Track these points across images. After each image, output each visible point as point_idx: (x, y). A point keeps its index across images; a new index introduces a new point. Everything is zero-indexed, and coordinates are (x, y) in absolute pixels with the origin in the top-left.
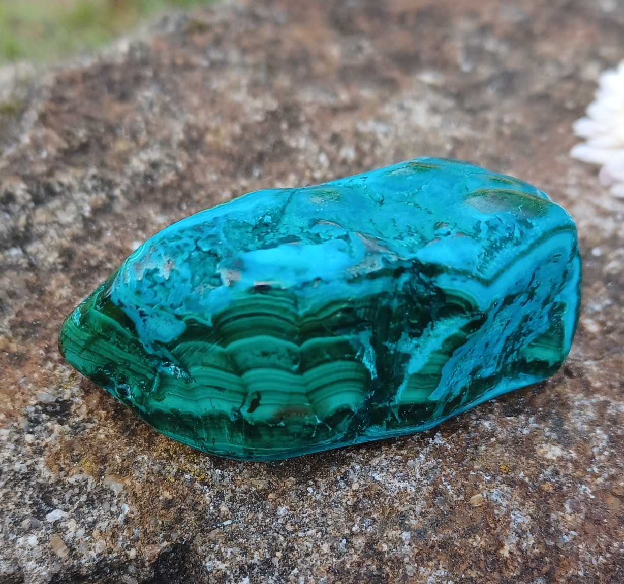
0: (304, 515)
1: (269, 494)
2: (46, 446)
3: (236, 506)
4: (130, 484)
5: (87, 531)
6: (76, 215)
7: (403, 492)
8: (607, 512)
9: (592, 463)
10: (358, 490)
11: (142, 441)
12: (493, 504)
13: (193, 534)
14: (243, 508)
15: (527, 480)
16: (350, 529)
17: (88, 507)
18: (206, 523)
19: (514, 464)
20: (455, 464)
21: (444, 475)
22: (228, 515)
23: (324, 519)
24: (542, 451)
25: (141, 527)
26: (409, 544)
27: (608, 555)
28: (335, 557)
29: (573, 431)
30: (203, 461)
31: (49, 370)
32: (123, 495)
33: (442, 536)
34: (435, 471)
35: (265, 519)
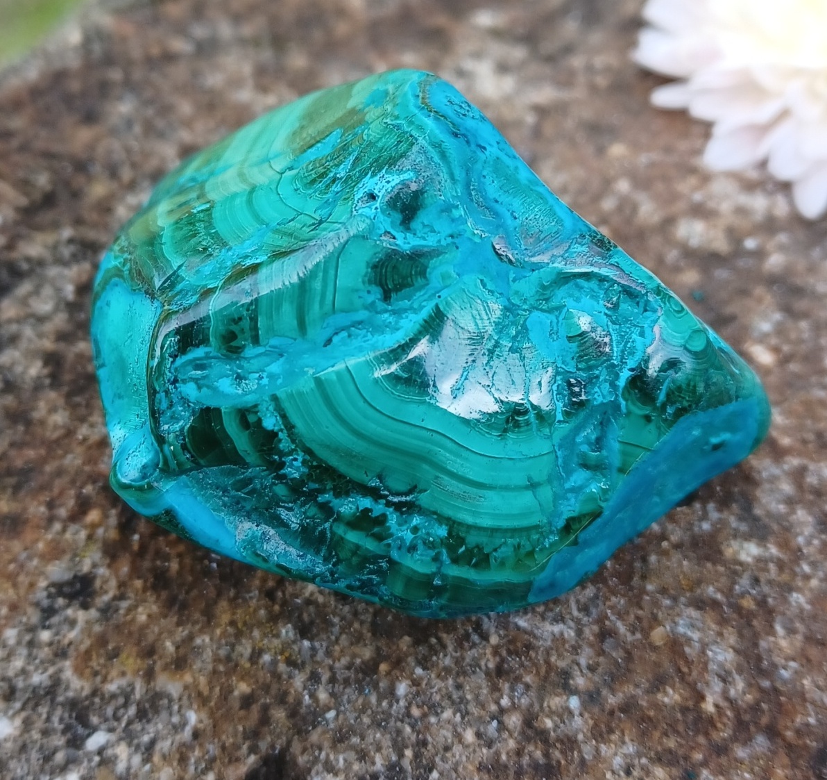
0: (433, 691)
1: (379, 665)
2: (70, 644)
3: (339, 688)
4: (191, 681)
5: (144, 757)
6: (55, 301)
7: (559, 640)
9: (800, 559)
10: (499, 645)
11: (197, 616)
12: (683, 640)
13: (287, 738)
14: (347, 690)
15: (719, 596)
16: (498, 703)
18: (303, 721)
19: (698, 575)
20: (620, 587)
21: (609, 606)
22: (330, 702)
24: (731, 550)
25: (216, 740)
26: (581, 715)
28: (485, 746)
29: (766, 516)
30: (284, 631)
31: (58, 533)
32: (185, 698)
33: (621, 695)
34: (597, 601)
35: (381, 702)
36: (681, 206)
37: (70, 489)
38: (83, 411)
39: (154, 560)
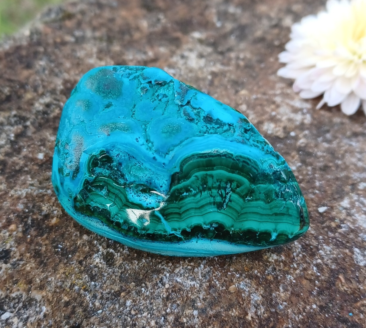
0: (141, 305)
1: (121, 293)
3: (104, 301)
4: (45, 294)
5: (24, 323)
6: (6, 140)
7: (193, 288)
8: (302, 289)
9: (293, 262)
10: (169, 288)
11: (50, 269)
12: (242, 291)
13: (81, 319)
14: (107, 303)
15: (259, 274)
16: (165, 311)
17: (24, 309)
18: (88, 313)
19: (252, 265)
20: (220, 268)
21: (214, 276)
22: (100, 307)
23: (151, 306)
24: (266, 257)
25: (53, 319)
26: (198, 318)
27: (304, 314)
30: (84, 277)
33: (215, 311)
34: (210, 273)
35: (120, 308)
36: (266, 116)
37: (4, 216)
38: (12, 185)
39: (35, 246)
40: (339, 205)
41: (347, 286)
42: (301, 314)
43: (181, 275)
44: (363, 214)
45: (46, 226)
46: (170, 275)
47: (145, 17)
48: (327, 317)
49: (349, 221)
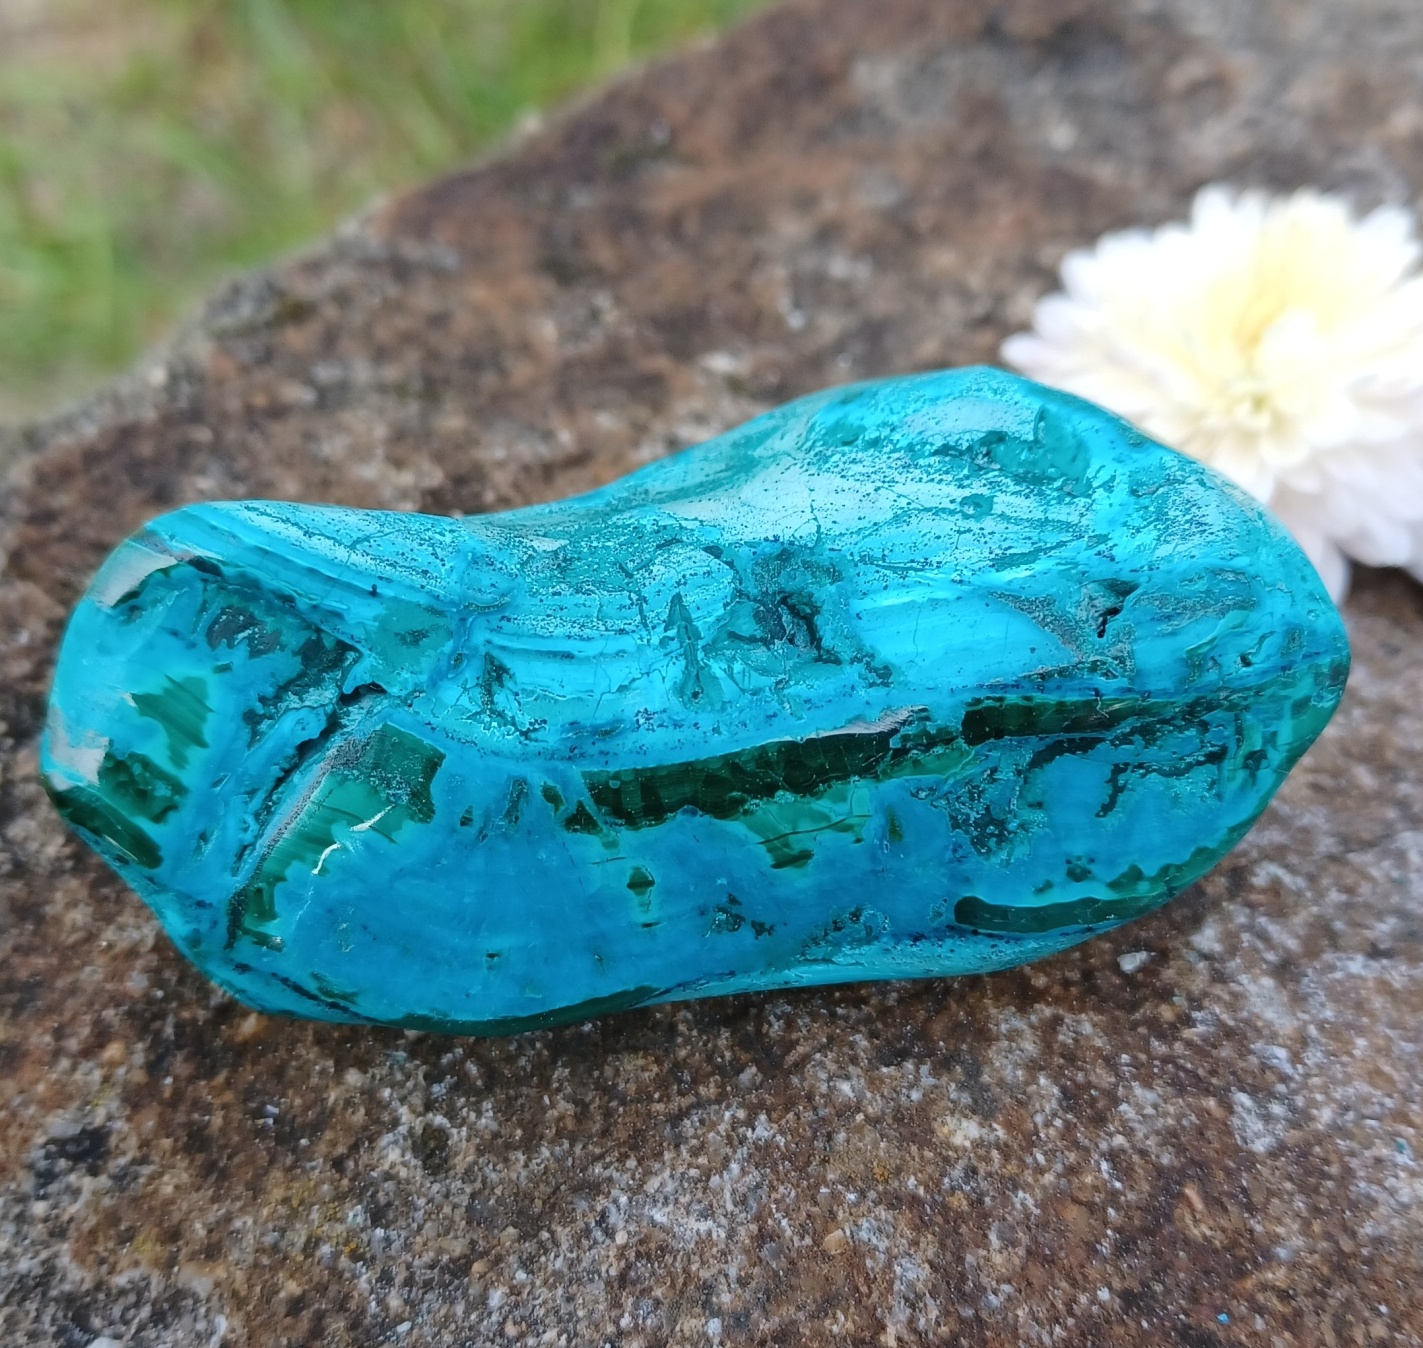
0: (537, 1302)
1: (473, 1262)
2: (71, 1220)
3: (416, 1293)
4: (225, 1275)
7: (704, 1241)
8: (1065, 1237)
9: (1033, 1144)
10: (627, 1244)
11: (240, 1189)
12: (864, 1249)
14: (428, 1297)
15: (921, 1191)
16: (616, 1323)
18: (366, 1335)
19: (898, 1162)
20: (793, 1174)
21: (775, 1200)
22: (404, 1312)
23: (571, 1308)
24: (945, 1130)
26: (722, 1343)
27: (1071, 1321)
29: (997, 1085)
30: (351, 1214)
31: (65, 1073)
32: (215, 1298)
33: (777, 1319)
34: (759, 1191)
35: (470, 1314)
37: (86, 1013)
38: (111, 907)
39: (189, 1113)
40: (1188, 945)
41: (1211, 1223)
42: (1060, 1324)
43: (666, 1198)
44: (1265, 973)
45: (225, 1042)
46: (630, 1200)
47: (549, 305)
48: (1145, 1331)
49: (1219, 999)
